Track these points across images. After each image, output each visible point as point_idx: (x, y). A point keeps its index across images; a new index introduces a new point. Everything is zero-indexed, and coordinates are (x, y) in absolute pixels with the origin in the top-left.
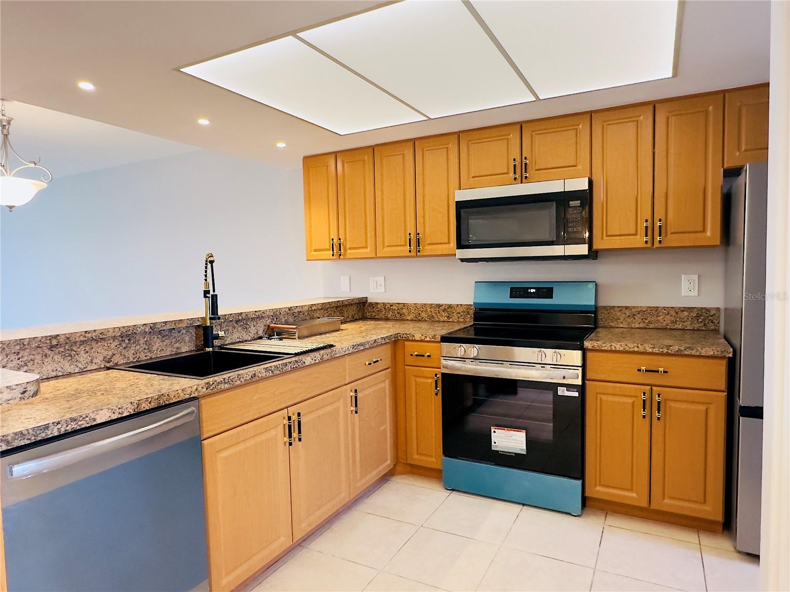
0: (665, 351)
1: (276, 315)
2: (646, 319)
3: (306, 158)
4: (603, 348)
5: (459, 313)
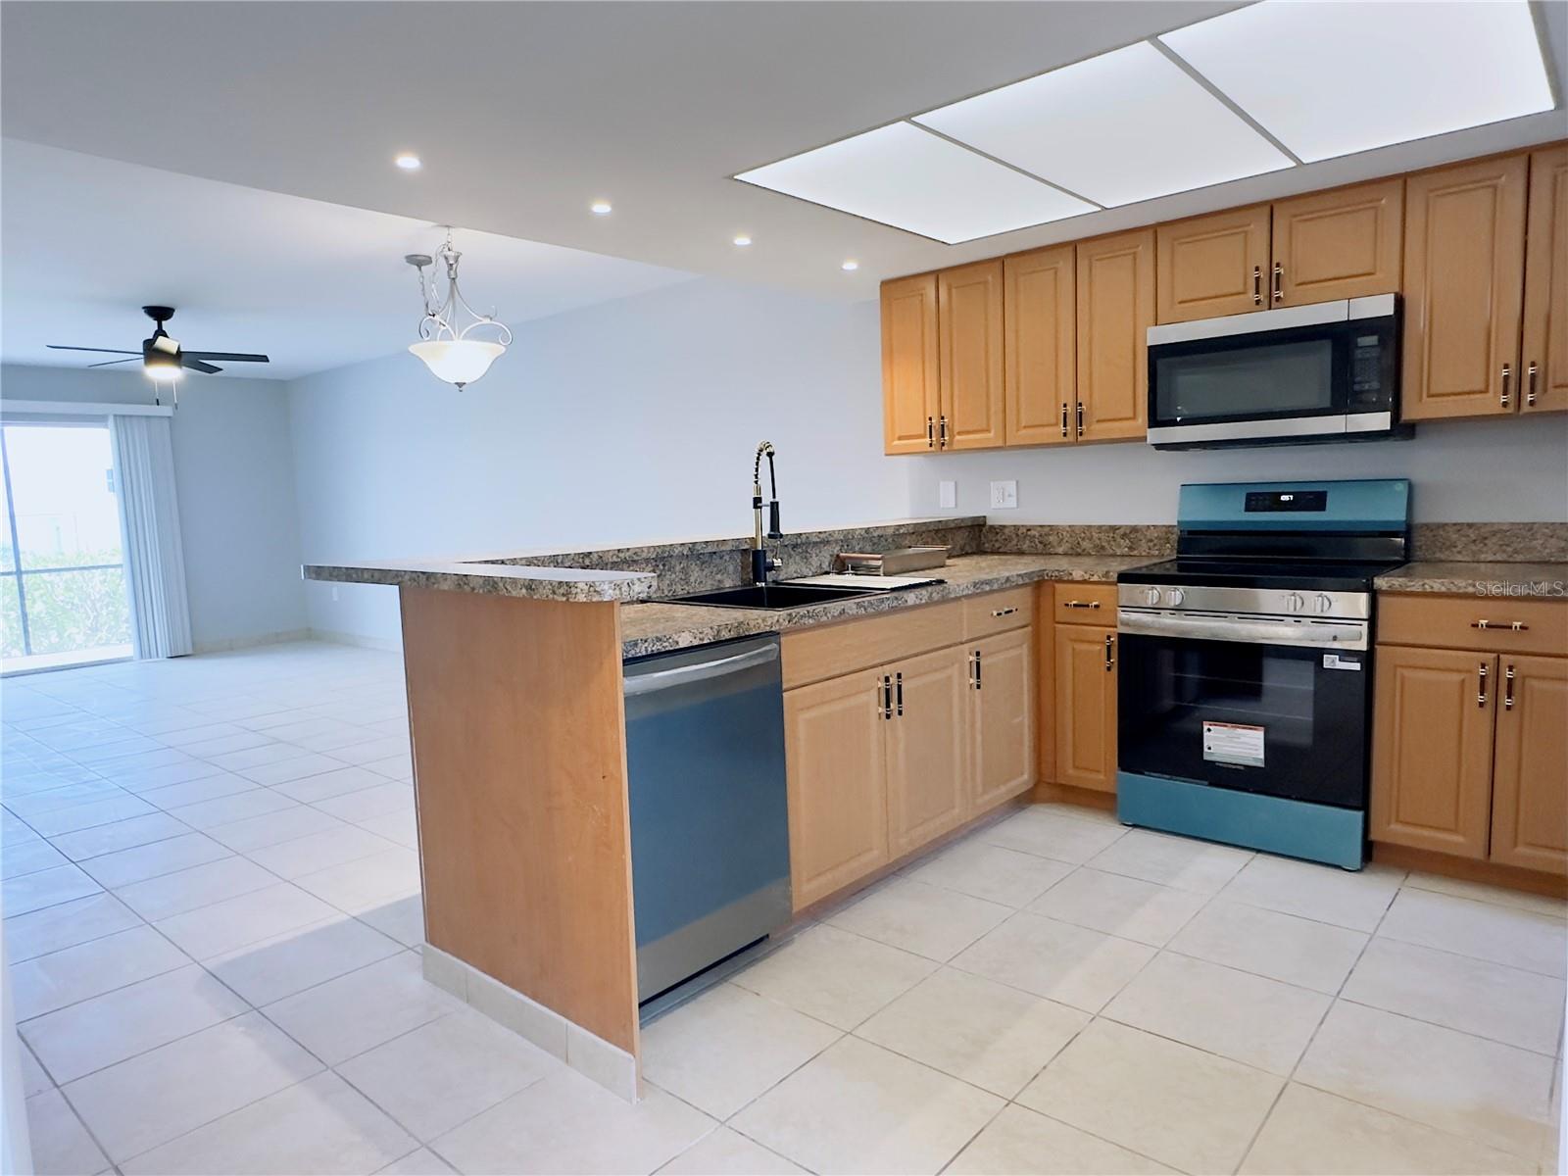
1: (847, 538)
3: (885, 284)
4: (1408, 589)
5: (1151, 541)
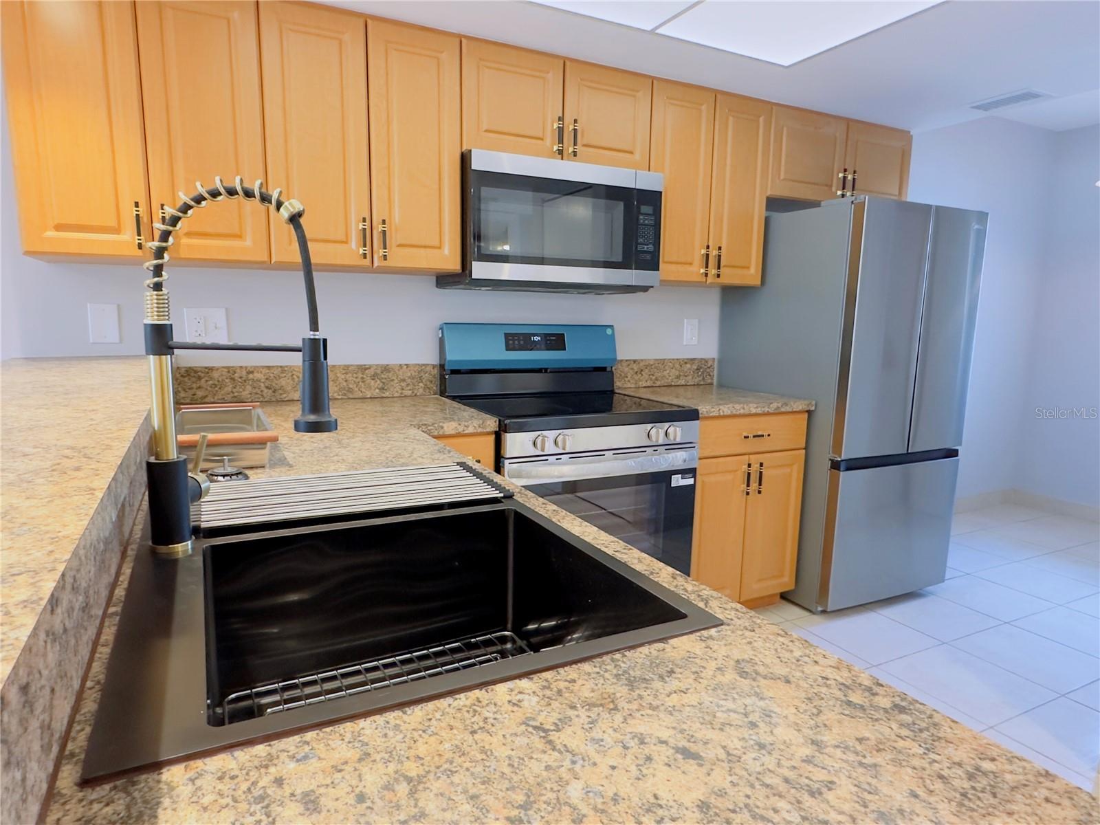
2: (653, 375)
4: (711, 415)
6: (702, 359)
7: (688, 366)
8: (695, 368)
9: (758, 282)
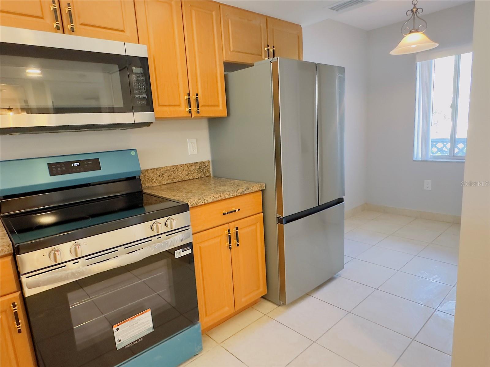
0: (236, 194)
2: (171, 176)
4: (199, 204)
6: (201, 162)
7: (193, 167)
8: (198, 168)
9: (225, 114)
